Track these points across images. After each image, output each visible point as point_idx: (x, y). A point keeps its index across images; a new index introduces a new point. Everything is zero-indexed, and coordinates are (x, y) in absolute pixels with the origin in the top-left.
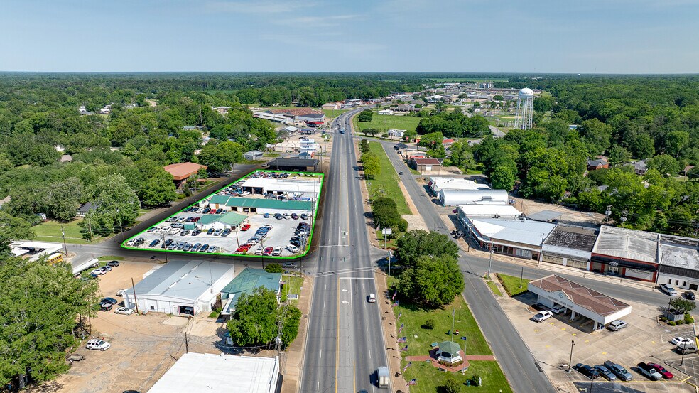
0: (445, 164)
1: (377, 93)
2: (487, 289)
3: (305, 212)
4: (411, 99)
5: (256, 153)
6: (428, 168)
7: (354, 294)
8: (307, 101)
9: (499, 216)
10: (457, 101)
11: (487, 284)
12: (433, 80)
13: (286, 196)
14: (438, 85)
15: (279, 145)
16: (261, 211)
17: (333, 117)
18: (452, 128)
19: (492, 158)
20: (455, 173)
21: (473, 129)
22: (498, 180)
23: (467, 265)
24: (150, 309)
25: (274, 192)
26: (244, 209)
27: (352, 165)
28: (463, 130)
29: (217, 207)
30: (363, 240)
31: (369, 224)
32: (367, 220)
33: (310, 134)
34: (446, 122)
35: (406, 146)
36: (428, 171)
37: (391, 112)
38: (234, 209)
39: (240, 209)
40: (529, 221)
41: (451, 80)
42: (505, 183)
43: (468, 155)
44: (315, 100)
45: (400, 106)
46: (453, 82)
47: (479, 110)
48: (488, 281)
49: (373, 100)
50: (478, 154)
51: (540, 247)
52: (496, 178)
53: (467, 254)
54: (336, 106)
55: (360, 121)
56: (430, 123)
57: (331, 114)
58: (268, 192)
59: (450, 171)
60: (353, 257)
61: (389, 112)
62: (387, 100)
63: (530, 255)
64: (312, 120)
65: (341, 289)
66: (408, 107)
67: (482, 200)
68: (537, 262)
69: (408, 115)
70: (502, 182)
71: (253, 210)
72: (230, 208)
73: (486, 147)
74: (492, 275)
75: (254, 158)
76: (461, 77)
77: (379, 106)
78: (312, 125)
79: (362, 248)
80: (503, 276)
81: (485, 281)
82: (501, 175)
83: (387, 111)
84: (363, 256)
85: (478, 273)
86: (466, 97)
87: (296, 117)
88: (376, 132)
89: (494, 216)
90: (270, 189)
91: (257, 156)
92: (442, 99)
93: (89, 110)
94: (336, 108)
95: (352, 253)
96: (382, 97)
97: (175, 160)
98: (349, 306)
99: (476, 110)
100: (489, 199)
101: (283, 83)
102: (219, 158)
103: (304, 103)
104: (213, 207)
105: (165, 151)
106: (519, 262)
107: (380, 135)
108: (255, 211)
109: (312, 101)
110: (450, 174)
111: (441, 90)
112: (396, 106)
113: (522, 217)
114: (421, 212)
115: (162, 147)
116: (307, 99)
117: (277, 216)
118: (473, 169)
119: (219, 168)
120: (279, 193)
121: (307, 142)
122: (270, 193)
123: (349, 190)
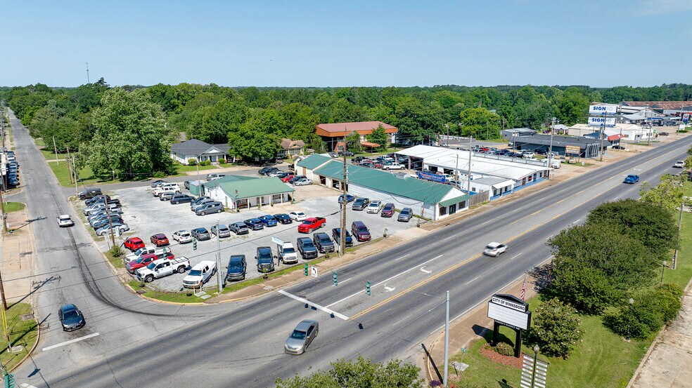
5: (524, 129)
15: (577, 126)
26: (334, 183)
29: (304, 172)
31: (539, 273)
38: (323, 180)
58: (432, 168)
72: (317, 178)
90: (435, 164)
91: (520, 133)
119: (414, 132)
120: (448, 171)
121: (601, 111)
122: (434, 169)
123: (609, 192)
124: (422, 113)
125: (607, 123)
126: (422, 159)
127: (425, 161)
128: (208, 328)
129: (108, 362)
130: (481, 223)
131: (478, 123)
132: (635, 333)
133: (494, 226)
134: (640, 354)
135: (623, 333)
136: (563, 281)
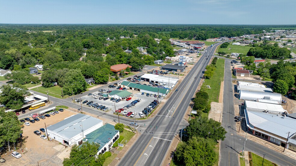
0: (254, 74)
1: (236, 35)
2: (238, 163)
3: (161, 94)
4: (253, 38)
5: (160, 61)
6: (242, 75)
7: (154, 150)
8: (200, 37)
9: (268, 112)
10: (278, 39)
11: (239, 159)
12: (270, 28)
13: (159, 84)
14: (272, 31)
15: (173, 57)
16: (142, 91)
17: (209, 45)
18: (266, 54)
19: (278, 73)
20: (257, 79)
21: (279, 55)
22: (277, 88)
23: (233, 142)
24: (53, 138)
25: (154, 82)
26: (135, 89)
27: (203, 70)
28: (273, 55)
29: (124, 87)
30: (182, 114)
31: (191, 105)
32: (191, 102)
33: (192, 53)
34: (263, 50)
35: (237, 62)
36: (242, 77)
37: (239, 44)
38: (131, 88)
39: (133, 89)
40: (288, 118)
41: (280, 28)
42: (281, 90)
43: (267, 70)
44: (204, 37)
45: (245, 41)
46: (281, 29)
47: (290, 44)
48: (241, 157)
49: (233, 37)
50: (273, 70)
51: (287, 140)
52: (275, 87)
53: (238, 134)
54: (213, 40)
55: (221, 47)
56: (255, 51)
57: (208, 44)
58: (152, 81)
59: (255, 78)
60: (169, 124)
61: (238, 44)
62: (240, 38)
63: (279, 143)
64: (197, 46)
65: (150, 145)
66: (249, 41)
67: (264, 99)
68: (283, 148)
69: (247, 46)
70: (279, 89)
71: (139, 90)
72: (129, 88)
73: (279, 66)
74: (246, 153)
75: (158, 63)
76: (287, 27)
77: (234, 41)
78: (196, 48)
79: (178, 120)
80: (254, 155)
81: (239, 156)
82: (279, 85)
83: (237, 43)
84: (175, 125)
85: (237, 150)
86: (285, 37)
87: (191, 45)
88: (225, 54)
89: (264, 111)
90: (153, 80)
91: (160, 62)
92: (270, 38)
93: (110, 39)
94: (213, 41)
95: (170, 122)
96: (238, 36)
97: (124, 62)
98: (146, 158)
99: (288, 44)
100: (268, 98)
101: (194, 29)
102: (137, 63)
103: (199, 38)
104: (122, 86)
105: (120, 57)
106: (270, 146)
107: (226, 55)
108: (139, 91)
109: (202, 37)
110: (254, 79)
111: (272, 33)
112: (243, 41)
113: (284, 114)
114: (224, 102)
115: (120, 56)
116: (200, 36)
117: (148, 95)
118: (269, 78)
119: (137, 67)
120: (157, 82)
121: (182, 57)
122: (153, 82)
123: (192, 84)
124: (139, 62)
125: (183, 60)
126: (149, 79)
127: (150, 79)
128: (154, 122)
129: (148, 128)
130: (174, 96)
131: (148, 60)
132: (207, 112)
133: (177, 97)
134: (208, 115)
135: (205, 112)
136: (197, 107)
